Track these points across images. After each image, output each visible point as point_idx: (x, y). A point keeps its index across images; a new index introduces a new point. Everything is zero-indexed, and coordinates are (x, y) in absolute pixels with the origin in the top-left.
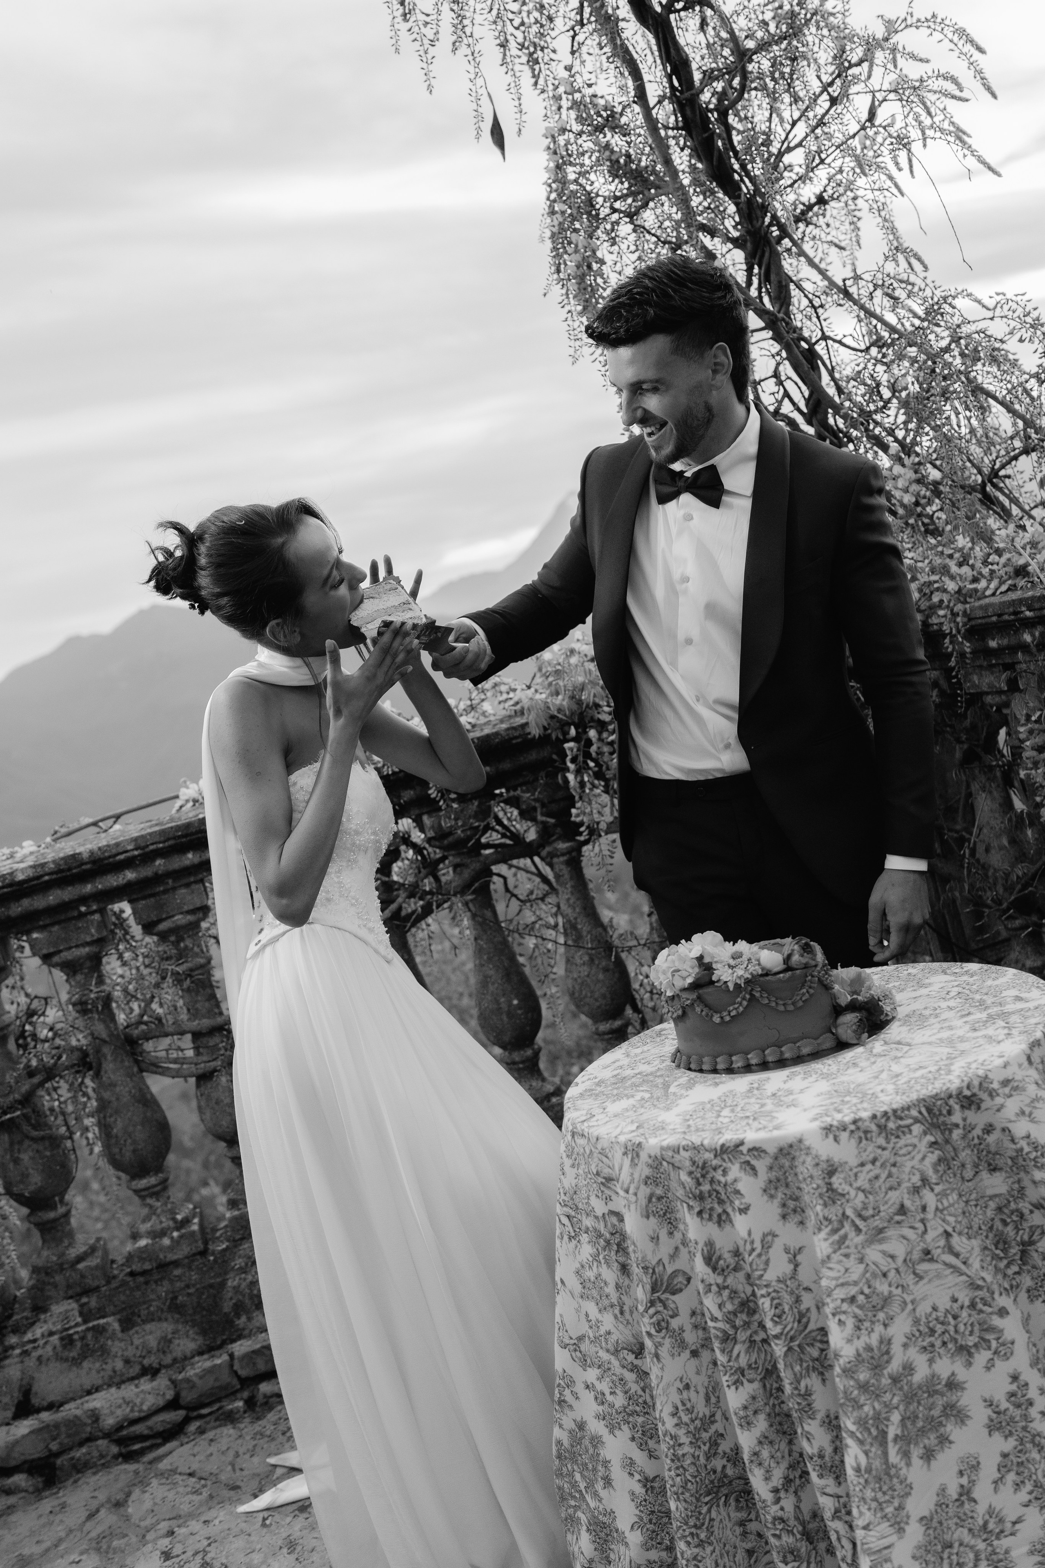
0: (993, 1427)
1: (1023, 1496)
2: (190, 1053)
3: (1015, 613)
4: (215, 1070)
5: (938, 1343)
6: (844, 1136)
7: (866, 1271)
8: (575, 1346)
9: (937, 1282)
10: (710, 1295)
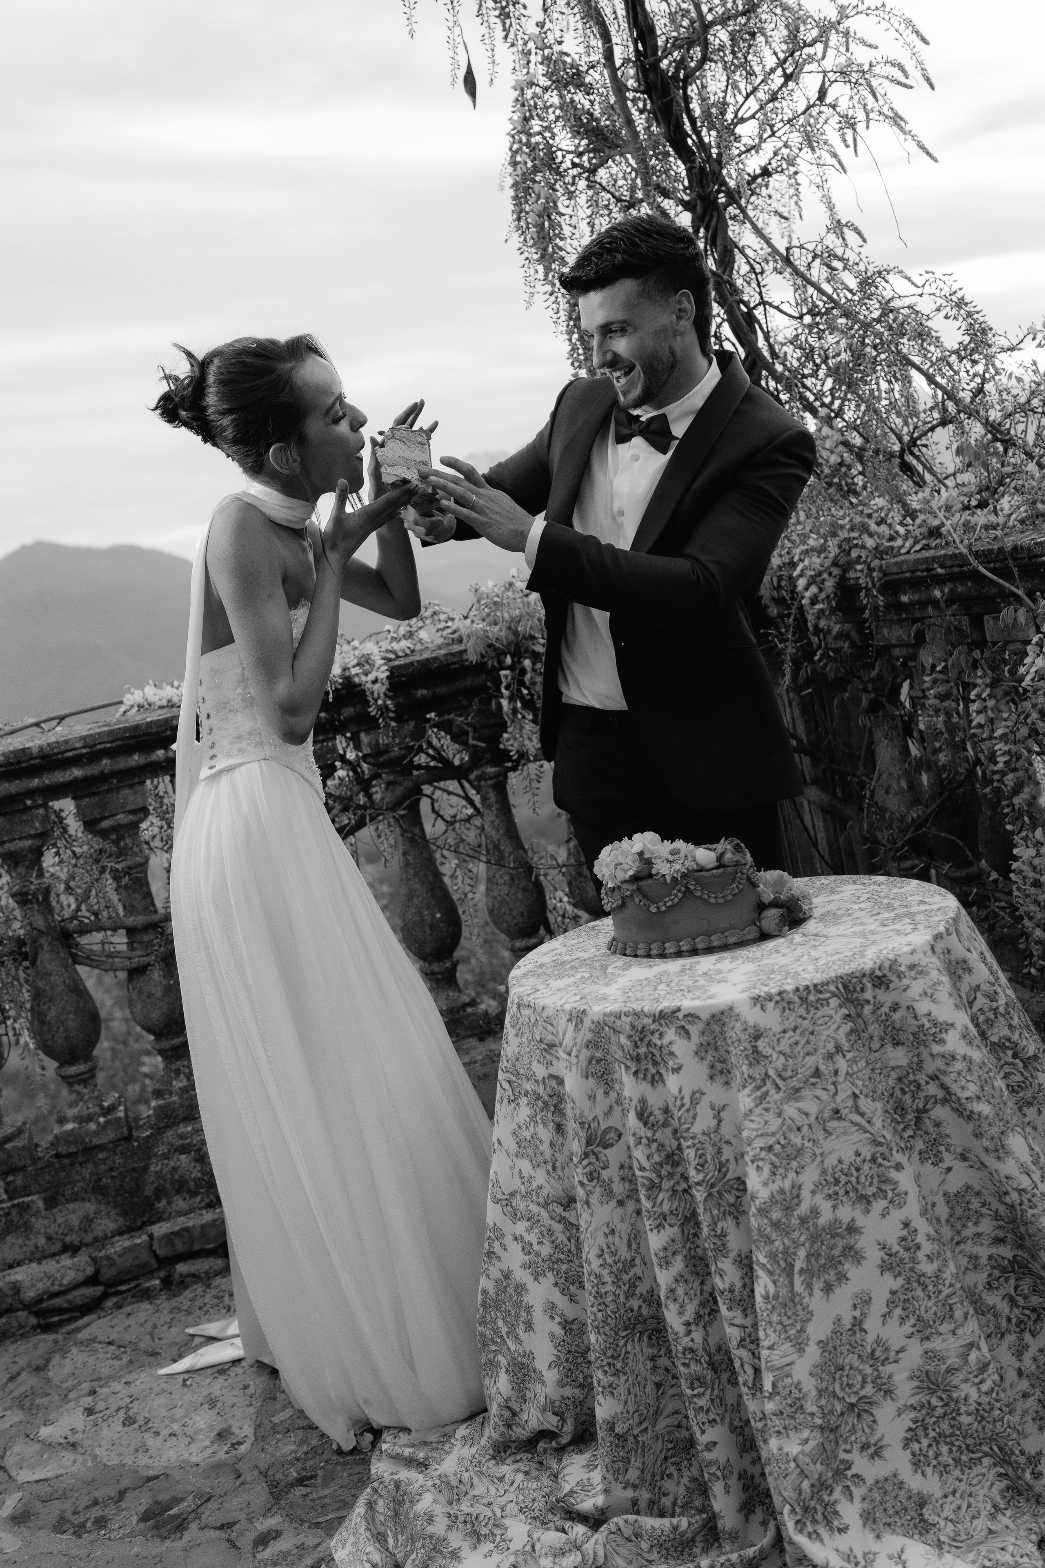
0: (885, 1267)
1: (907, 1329)
2: (124, 948)
3: (928, 570)
4: (149, 965)
5: (842, 1192)
6: (770, 1005)
7: (783, 1125)
8: (507, 1201)
9: (845, 1138)
10: (640, 1147)
